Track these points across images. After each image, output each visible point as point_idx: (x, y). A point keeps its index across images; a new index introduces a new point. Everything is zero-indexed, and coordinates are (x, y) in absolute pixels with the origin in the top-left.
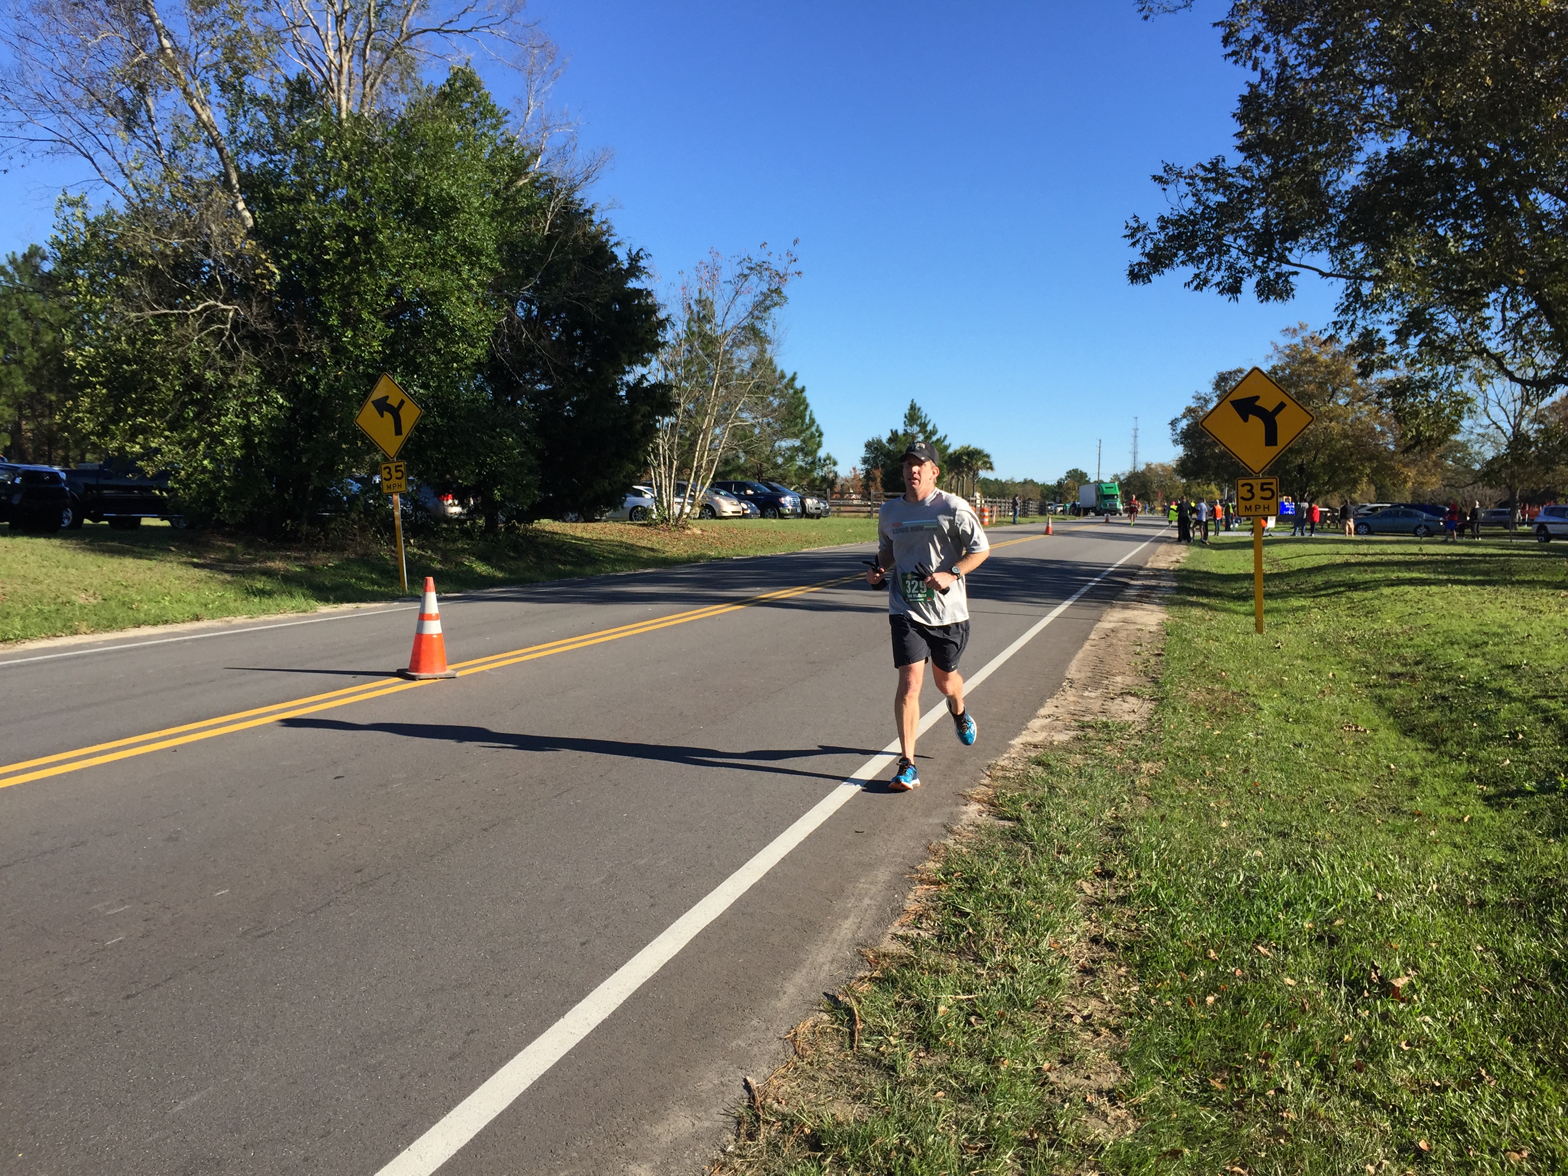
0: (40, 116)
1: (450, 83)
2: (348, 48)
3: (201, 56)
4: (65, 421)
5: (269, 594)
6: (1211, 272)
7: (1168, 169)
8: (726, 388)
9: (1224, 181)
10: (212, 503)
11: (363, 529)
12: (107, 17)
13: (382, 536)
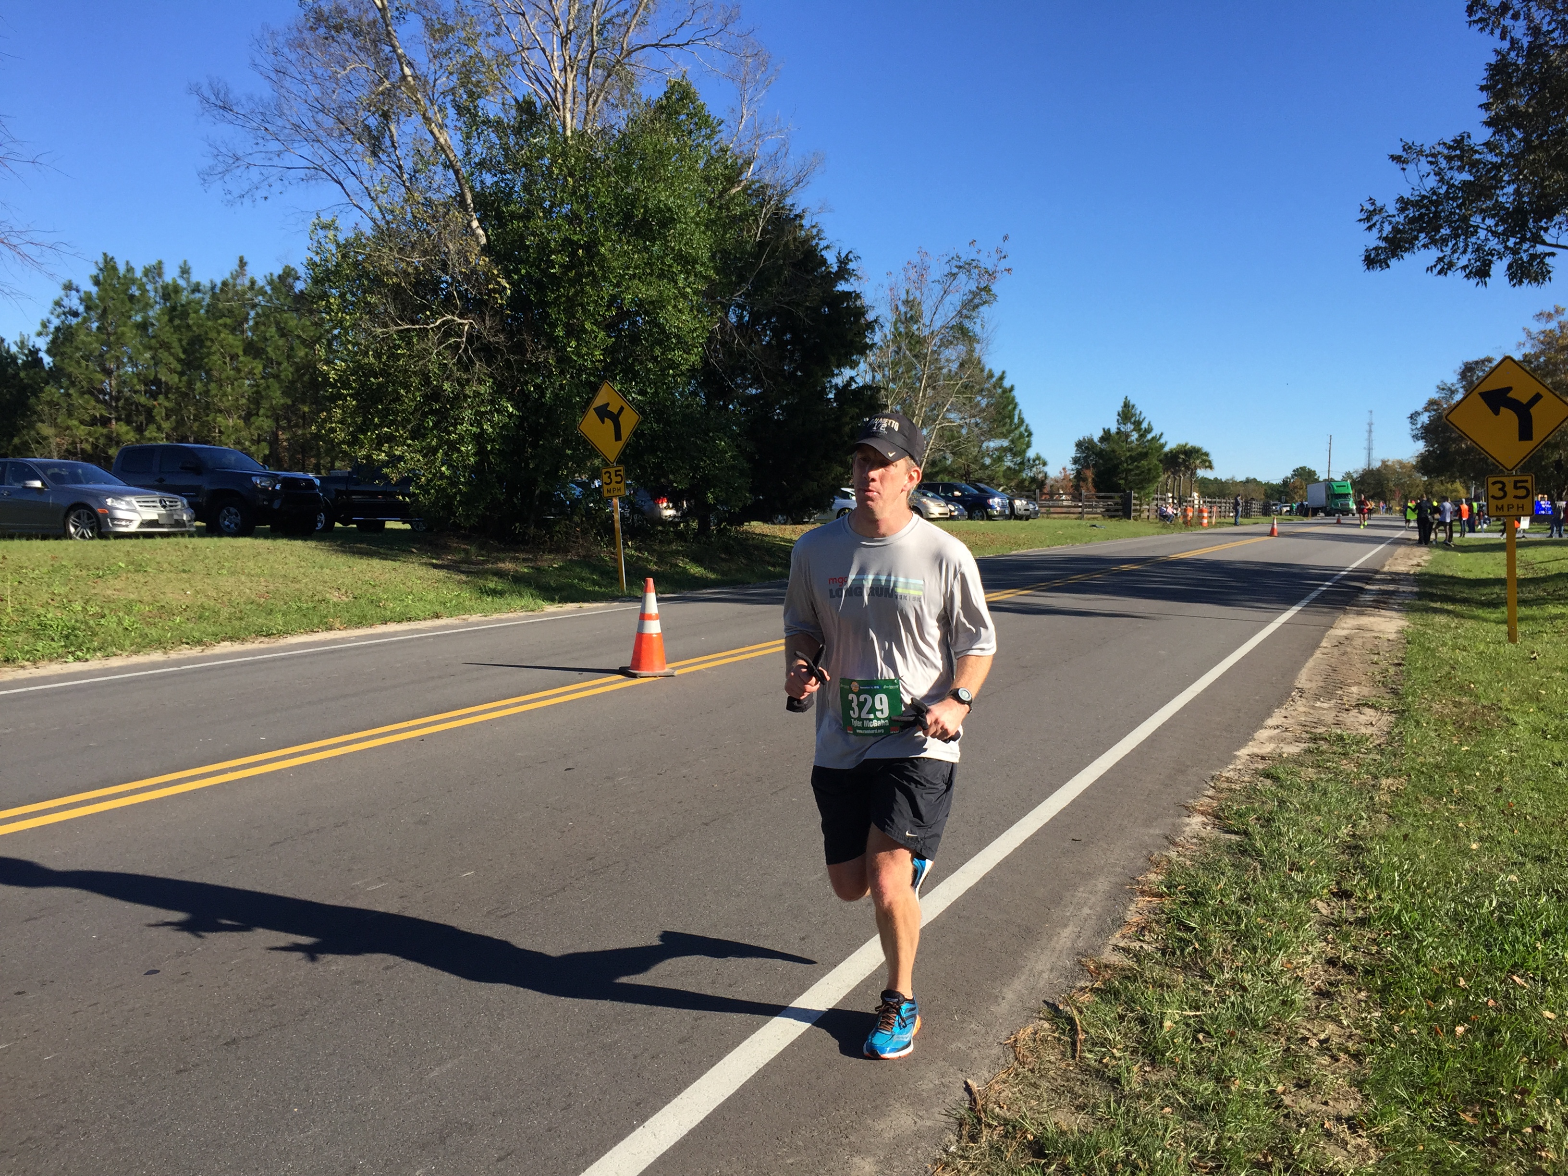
0: (296, 145)
1: (668, 96)
2: (572, 67)
3: (438, 82)
4: (320, 431)
5: (500, 594)
6: (1456, 255)
7: (1407, 148)
8: (934, 388)
9: (1470, 158)
10: (449, 507)
11: (585, 532)
12: (354, 49)
13: (602, 538)
